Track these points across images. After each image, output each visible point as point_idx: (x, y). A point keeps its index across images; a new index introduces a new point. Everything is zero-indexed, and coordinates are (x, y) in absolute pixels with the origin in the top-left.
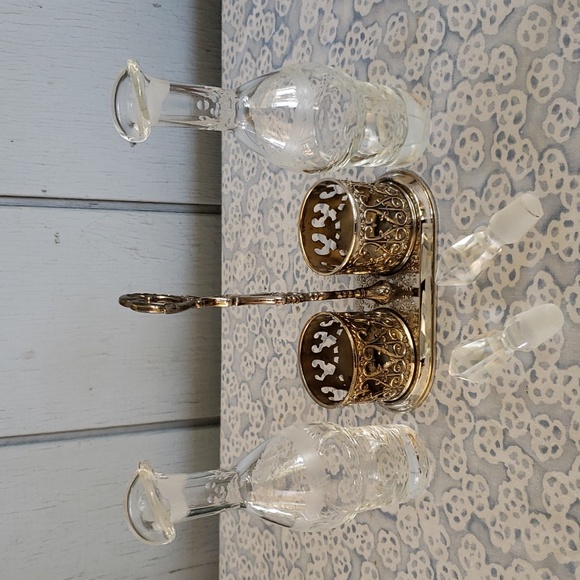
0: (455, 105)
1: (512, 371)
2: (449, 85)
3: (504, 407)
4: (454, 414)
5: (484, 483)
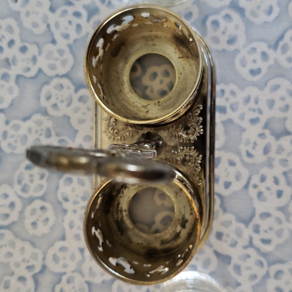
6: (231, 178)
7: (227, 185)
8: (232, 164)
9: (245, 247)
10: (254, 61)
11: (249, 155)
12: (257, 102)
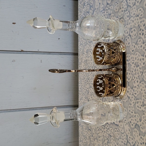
0: (130, 23)
1: (144, 87)
2: (128, 18)
3: (143, 96)
4: (131, 99)
5: (139, 115)
6: (130, 78)
7: (129, 79)
8: (130, 74)
9: (132, 95)
10: (133, 48)
11: (132, 72)
12: (133, 58)
